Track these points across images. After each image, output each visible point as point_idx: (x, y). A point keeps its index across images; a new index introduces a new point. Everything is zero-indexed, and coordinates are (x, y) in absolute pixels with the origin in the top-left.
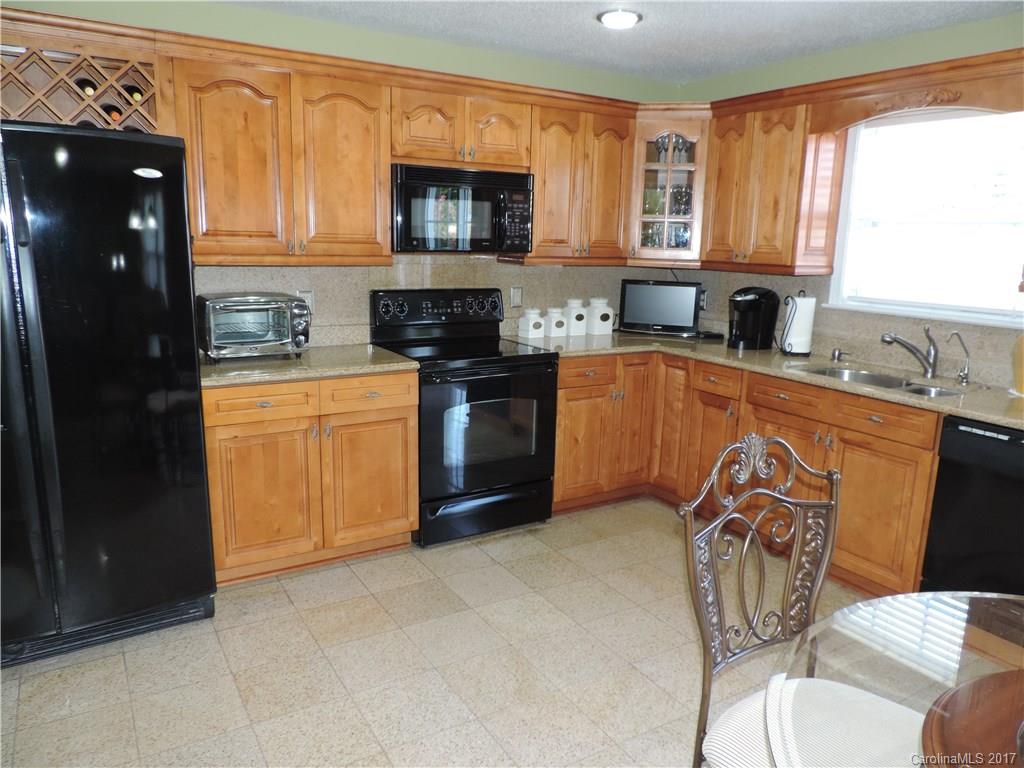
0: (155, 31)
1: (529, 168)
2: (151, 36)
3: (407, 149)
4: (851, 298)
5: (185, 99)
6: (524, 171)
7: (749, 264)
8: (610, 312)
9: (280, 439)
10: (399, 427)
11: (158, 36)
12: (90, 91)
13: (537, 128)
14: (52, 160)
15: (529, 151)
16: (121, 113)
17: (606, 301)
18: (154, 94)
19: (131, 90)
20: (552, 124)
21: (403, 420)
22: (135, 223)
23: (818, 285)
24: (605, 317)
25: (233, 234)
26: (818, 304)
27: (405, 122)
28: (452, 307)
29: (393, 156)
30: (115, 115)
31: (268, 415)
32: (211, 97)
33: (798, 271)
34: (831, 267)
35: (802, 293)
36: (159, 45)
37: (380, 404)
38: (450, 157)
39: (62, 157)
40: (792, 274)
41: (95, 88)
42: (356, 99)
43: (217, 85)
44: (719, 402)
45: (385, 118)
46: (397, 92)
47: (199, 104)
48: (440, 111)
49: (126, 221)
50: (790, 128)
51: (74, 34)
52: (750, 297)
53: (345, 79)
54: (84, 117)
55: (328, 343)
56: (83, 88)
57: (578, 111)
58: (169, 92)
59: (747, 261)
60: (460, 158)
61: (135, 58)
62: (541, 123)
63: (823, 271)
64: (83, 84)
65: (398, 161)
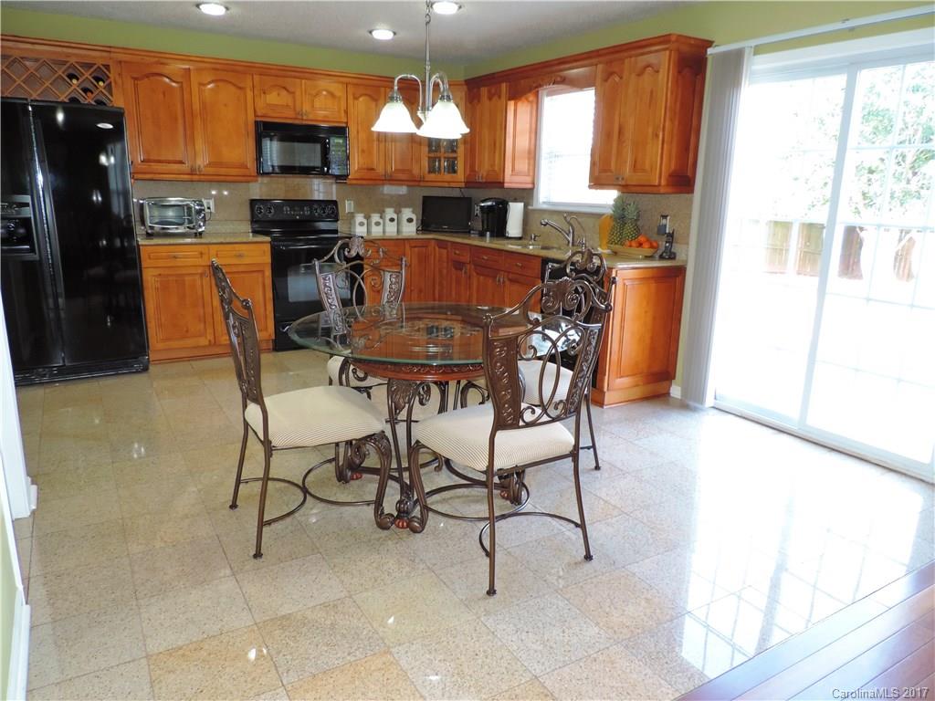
0: (110, 47)
1: (347, 123)
2: (108, 49)
3: (264, 112)
4: (544, 203)
5: (129, 84)
6: (344, 125)
7: (486, 182)
8: (414, 217)
9: (186, 278)
10: (260, 275)
11: (112, 50)
12: (75, 81)
13: (350, 97)
14: (54, 119)
15: (346, 112)
16: (92, 93)
17: (411, 210)
18: (111, 83)
19: (98, 79)
20: (361, 96)
21: (262, 272)
22: (103, 159)
23: (526, 195)
24: (410, 220)
25: (159, 161)
26: (525, 206)
27: (262, 95)
28: (303, 210)
29: (256, 116)
30: (89, 94)
31: (179, 262)
32: (144, 83)
33: (506, 185)
34: (533, 184)
35: (515, 200)
36: (112, 55)
37: (246, 261)
38: (294, 116)
39: (60, 117)
40: (503, 187)
41: (78, 79)
42: (230, 82)
43: (147, 76)
44: (459, 265)
45: (249, 94)
46: (257, 78)
47: (136, 86)
48: (285, 88)
49: (98, 159)
50: (500, 97)
51: (65, 50)
52: (489, 203)
53: (225, 70)
54: (73, 95)
55: (224, 231)
56: (71, 80)
57: (379, 87)
58: (120, 82)
59: (484, 180)
60: (300, 117)
61: (99, 63)
62: (354, 95)
63: (530, 186)
64: (71, 76)
65: (259, 119)
